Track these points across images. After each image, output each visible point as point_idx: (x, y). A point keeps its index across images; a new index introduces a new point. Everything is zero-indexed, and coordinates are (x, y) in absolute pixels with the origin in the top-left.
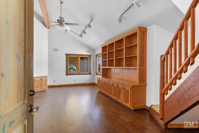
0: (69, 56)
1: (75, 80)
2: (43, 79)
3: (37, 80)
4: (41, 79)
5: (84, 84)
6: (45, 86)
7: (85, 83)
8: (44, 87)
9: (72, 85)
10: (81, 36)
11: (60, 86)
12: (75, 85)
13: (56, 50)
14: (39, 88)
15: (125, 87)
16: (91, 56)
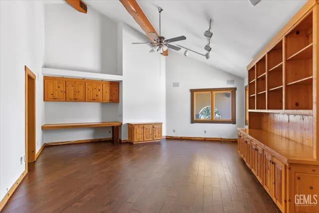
0: (195, 93)
1: (205, 132)
2: (156, 126)
3: (147, 128)
4: (153, 127)
5: (221, 139)
6: (159, 137)
7: (225, 139)
8: (157, 138)
9: (200, 139)
10: (207, 56)
11: (181, 139)
12: (205, 140)
13: (176, 85)
14: (150, 139)
15: (275, 160)
16: (235, 89)
